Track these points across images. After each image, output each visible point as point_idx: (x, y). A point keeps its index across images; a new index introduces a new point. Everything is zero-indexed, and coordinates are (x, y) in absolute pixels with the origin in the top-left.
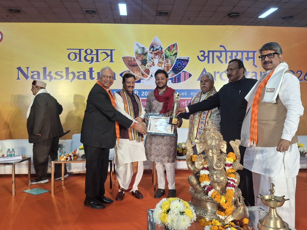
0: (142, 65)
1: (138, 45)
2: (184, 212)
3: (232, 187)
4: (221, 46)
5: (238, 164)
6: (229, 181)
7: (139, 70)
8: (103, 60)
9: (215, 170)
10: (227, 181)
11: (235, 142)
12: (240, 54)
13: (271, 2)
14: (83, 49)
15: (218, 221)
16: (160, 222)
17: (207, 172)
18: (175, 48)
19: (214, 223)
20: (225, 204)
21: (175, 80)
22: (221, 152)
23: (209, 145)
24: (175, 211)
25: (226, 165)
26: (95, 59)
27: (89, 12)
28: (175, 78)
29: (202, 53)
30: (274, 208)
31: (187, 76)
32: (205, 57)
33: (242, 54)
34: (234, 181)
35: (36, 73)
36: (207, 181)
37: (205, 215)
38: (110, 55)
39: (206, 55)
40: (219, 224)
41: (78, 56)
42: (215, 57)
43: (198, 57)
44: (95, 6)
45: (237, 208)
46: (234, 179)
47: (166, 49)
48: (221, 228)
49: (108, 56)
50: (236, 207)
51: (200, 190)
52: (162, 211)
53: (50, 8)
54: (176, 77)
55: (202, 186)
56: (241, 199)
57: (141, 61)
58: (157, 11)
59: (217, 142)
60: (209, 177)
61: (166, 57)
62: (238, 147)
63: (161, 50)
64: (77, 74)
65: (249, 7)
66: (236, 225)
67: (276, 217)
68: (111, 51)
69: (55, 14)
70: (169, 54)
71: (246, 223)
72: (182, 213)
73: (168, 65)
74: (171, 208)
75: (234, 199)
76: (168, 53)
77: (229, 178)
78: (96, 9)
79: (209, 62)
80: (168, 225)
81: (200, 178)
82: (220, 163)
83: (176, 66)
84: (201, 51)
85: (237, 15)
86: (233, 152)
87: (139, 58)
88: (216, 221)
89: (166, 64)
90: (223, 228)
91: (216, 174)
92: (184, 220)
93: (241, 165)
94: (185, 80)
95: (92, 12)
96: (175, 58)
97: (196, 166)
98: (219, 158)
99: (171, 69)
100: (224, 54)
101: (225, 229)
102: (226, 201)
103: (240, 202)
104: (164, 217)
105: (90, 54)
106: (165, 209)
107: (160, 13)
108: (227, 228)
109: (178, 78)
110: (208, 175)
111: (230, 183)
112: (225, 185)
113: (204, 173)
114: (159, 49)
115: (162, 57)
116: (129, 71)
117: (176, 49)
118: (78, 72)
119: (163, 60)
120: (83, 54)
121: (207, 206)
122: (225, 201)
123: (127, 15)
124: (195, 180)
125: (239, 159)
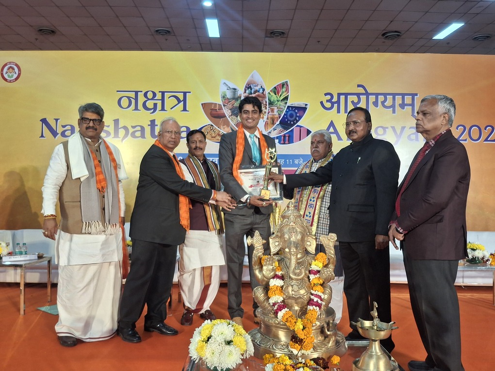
0: (232, 116)
1: (227, 85)
2: (232, 342)
3: (316, 306)
4: (359, 86)
5: (327, 272)
6: (312, 297)
7: (227, 124)
8: (171, 109)
9: (292, 279)
10: (310, 297)
11: (329, 236)
12: (390, 98)
13: (452, 13)
14: (142, 92)
15: (288, 358)
16: (196, 354)
17: (278, 283)
18: (284, 89)
19: (282, 361)
20: (302, 332)
21: (284, 140)
22: (307, 252)
23: (287, 241)
24: (218, 339)
25: (310, 272)
26: (159, 107)
27: (160, 33)
28: (284, 136)
29: (329, 97)
30: (375, 341)
31: (304, 133)
32: (333, 104)
33: (394, 99)
34: (320, 297)
35: (68, 127)
36: (277, 296)
37: (273, 349)
38: (183, 100)
39: (335, 99)
40: (288, 362)
41: (133, 101)
42: (349, 103)
43: (322, 103)
44: (170, 23)
45: (325, 339)
46: (320, 294)
47: (271, 91)
48: (289, 367)
49: (179, 101)
50: (323, 338)
51: (269, 310)
52: (200, 339)
53: (101, 26)
54: (286, 135)
55: (272, 304)
56: (331, 325)
57: (230, 110)
58: (266, 30)
59: (299, 237)
60: (282, 289)
61: (271, 103)
62: (332, 245)
63: (263, 93)
64: (131, 130)
65: (416, 22)
66: (317, 364)
67: (379, 354)
68: (185, 93)
69: (108, 35)
70: (276, 99)
71: (335, 363)
72: (229, 343)
73: (273, 115)
74: (213, 334)
75: (319, 326)
76: (274, 97)
77: (313, 292)
78: (171, 27)
79: (339, 111)
80: (207, 361)
81: (269, 292)
82: (300, 270)
83: (287, 118)
84: (326, 94)
85: (398, 35)
86: (324, 252)
87: (228, 105)
88: (285, 358)
89: (270, 115)
90: (293, 367)
91: (292, 286)
92: (230, 353)
93: (331, 273)
94: (300, 140)
95: (166, 33)
96: (285, 105)
97: (264, 272)
98: (301, 260)
99: (278, 122)
100: (363, 98)
101: (296, 369)
102: (304, 327)
103: (328, 330)
104: (202, 347)
105: (152, 99)
106: (205, 337)
107: (271, 33)
108: (299, 368)
109: (289, 137)
110: (282, 287)
111: (313, 300)
112: (306, 302)
113: (275, 283)
114: (259, 92)
115: (265, 103)
116: (212, 125)
117: (287, 90)
118: (133, 127)
119: (266, 108)
120: (141, 99)
121: (278, 334)
122: (301, 327)
123: (219, 37)
124: (263, 295)
125: (333, 264)
